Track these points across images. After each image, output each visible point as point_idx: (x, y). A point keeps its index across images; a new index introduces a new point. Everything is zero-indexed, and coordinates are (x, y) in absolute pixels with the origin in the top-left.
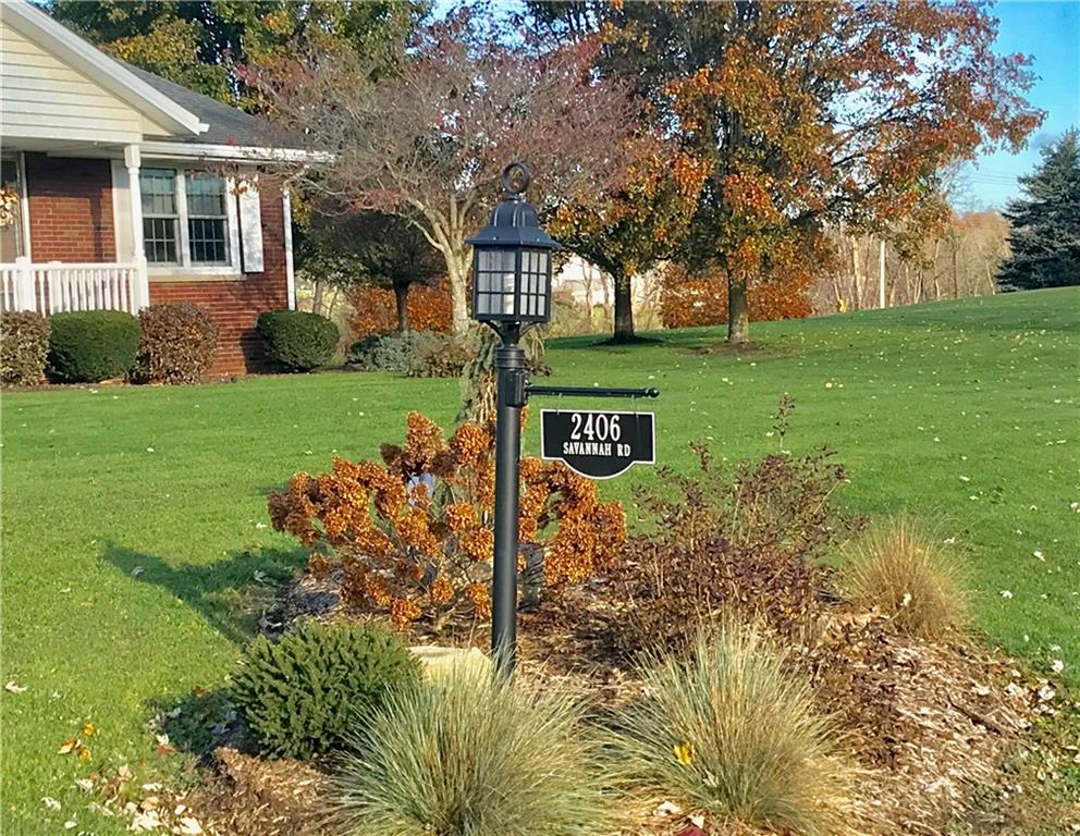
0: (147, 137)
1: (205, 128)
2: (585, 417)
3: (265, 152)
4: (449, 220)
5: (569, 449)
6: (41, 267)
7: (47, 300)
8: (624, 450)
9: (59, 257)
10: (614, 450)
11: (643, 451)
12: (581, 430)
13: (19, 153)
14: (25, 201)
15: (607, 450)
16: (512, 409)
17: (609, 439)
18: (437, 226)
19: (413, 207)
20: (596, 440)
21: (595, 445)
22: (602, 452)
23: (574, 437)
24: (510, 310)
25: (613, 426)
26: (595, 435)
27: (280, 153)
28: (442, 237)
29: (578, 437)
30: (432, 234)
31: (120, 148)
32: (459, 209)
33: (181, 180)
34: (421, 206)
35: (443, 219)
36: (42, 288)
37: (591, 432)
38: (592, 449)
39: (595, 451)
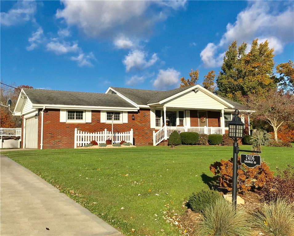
0: (225, 109)
1: (234, 107)
2: (248, 156)
3: (244, 111)
4: (274, 121)
5: (245, 162)
6: (209, 128)
7: (210, 132)
8: (255, 163)
9: (212, 126)
10: (253, 162)
11: (258, 163)
12: (247, 158)
13: (206, 111)
14: (207, 119)
15: (252, 162)
16: (236, 154)
17: (252, 160)
18: (272, 122)
19: (267, 119)
20: (250, 160)
21: (250, 161)
22: (251, 163)
23: (246, 159)
24: (234, 136)
25: (253, 158)
26: (250, 159)
27: (246, 111)
28: (273, 124)
29: (247, 159)
30: (271, 123)
31: (221, 110)
32: (276, 120)
33: (232, 115)
34: (269, 119)
35: (273, 121)
36: (210, 131)
37: (249, 159)
38: (249, 162)
39: (250, 162)
